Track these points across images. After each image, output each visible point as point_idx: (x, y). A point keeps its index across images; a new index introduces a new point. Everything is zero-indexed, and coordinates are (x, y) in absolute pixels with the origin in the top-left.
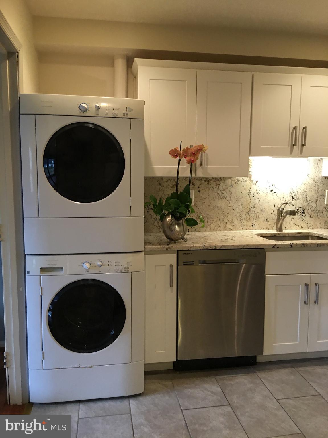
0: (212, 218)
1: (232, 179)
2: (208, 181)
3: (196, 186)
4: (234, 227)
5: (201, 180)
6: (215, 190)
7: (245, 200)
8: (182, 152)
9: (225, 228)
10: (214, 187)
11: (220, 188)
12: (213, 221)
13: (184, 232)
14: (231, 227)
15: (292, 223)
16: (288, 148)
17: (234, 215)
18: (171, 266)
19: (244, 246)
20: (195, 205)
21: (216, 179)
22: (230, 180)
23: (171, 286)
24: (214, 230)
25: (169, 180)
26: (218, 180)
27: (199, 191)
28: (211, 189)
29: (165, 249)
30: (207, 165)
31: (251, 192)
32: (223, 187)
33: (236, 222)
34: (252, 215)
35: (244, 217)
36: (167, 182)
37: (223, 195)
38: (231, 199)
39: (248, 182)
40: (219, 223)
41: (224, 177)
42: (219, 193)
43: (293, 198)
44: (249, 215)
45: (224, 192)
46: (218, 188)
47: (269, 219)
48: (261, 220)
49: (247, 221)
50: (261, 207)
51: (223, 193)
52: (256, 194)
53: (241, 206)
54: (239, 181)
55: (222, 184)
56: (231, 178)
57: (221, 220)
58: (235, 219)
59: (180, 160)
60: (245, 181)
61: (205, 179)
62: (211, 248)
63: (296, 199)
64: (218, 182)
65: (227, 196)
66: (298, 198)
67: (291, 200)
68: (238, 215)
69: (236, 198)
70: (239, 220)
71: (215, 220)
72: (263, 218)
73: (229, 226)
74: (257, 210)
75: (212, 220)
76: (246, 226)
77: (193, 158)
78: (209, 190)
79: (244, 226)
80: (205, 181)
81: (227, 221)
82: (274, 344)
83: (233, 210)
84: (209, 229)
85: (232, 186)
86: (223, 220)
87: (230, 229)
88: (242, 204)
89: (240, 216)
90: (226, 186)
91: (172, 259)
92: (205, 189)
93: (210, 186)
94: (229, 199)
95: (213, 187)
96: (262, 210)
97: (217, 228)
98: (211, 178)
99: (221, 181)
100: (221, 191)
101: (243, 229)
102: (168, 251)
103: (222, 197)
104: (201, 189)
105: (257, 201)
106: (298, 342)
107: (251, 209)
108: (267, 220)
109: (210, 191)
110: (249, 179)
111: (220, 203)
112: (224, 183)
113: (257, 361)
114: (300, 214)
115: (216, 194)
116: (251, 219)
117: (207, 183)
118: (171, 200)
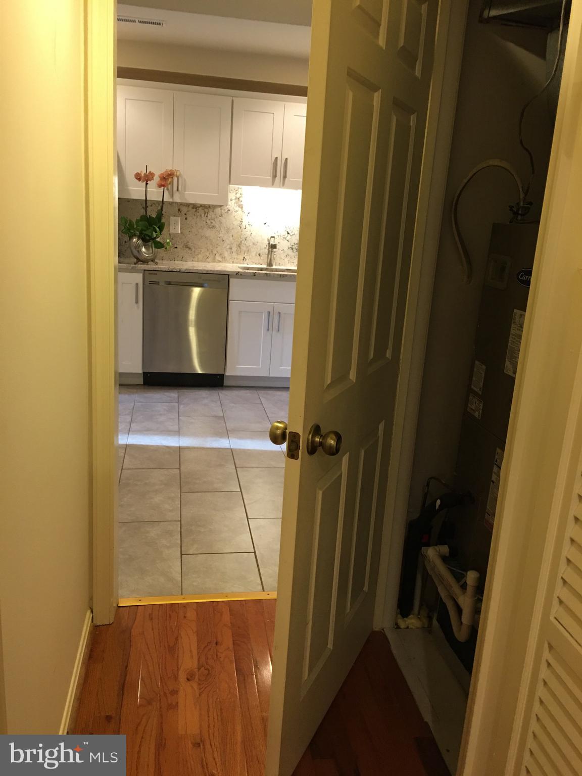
0: (199, 248)
1: (222, 208)
2: (196, 209)
3: (183, 213)
4: (224, 259)
5: (188, 206)
6: (204, 218)
7: (236, 232)
8: (144, 176)
9: (214, 260)
10: (203, 215)
11: (209, 217)
12: (201, 251)
13: (153, 254)
14: (220, 259)
15: (286, 260)
16: (270, 178)
17: (224, 246)
18: (137, 284)
19: (208, 271)
20: (181, 233)
21: (204, 206)
22: (219, 209)
23: (137, 302)
24: (202, 261)
25: (154, 204)
26: (208, 208)
27: (186, 219)
28: (199, 217)
29: (131, 268)
30: (185, 191)
31: (243, 224)
32: (212, 216)
33: (226, 254)
34: (244, 248)
35: (234, 249)
36: (151, 206)
37: (213, 224)
38: (220, 229)
39: (240, 212)
40: (208, 254)
41: (213, 205)
42: (207, 221)
43: (288, 233)
44: (240, 248)
45: (212, 221)
46: (207, 216)
47: (261, 254)
48: (253, 254)
49: (238, 254)
50: (253, 240)
51: (212, 223)
52: (247, 226)
53: (231, 238)
54: (229, 210)
55: (211, 213)
56: (221, 206)
57: (210, 251)
58: (225, 251)
59: (147, 184)
60: (236, 211)
61: (192, 206)
62: (175, 271)
63: (291, 234)
64: (206, 210)
65: (216, 225)
66: (293, 233)
67: (287, 234)
68: (228, 247)
69: (226, 228)
70: (229, 252)
71: (203, 250)
72: (255, 252)
73: (218, 258)
74: (249, 243)
75: (199, 250)
76: (237, 259)
77: (165, 182)
78: (197, 217)
79: (234, 259)
80: (193, 208)
81: (216, 253)
82: (237, 366)
83: (223, 241)
84: (196, 259)
85: (222, 215)
86: (212, 251)
87: (219, 261)
88: (232, 236)
89: (231, 248)
90: (215, 215)
91: (138, 278)
92: (192, 217)
93: (198, 214)
94: (218, 229)
95: (201, 216)
96: (254, 244)
97: (205, 259)
98: (199, 206)
99: (210, 209)
100: (210, 220)
101: (233, 262)
102: (134, 270)
103: (210, 227)
104: (188, 216)
105: (249, 233)
106: (260, 367)
107: (243, 242)
108: (259, 255)
109: (198, 219)
110: (240, 209)
111: (209, 233)
112: (213, 212)
113: (224, 385)
114: (295, 250)
115: (204, 222)
116: (243, 252)
117: (194, 210)
118: (140, 223)
